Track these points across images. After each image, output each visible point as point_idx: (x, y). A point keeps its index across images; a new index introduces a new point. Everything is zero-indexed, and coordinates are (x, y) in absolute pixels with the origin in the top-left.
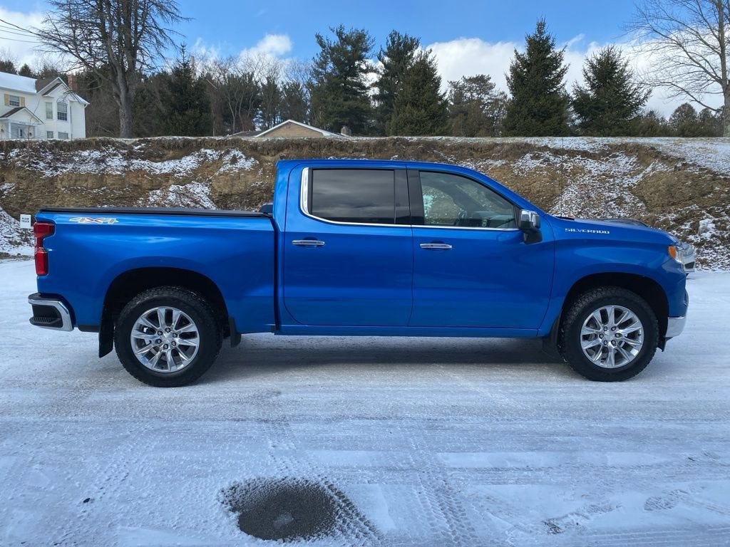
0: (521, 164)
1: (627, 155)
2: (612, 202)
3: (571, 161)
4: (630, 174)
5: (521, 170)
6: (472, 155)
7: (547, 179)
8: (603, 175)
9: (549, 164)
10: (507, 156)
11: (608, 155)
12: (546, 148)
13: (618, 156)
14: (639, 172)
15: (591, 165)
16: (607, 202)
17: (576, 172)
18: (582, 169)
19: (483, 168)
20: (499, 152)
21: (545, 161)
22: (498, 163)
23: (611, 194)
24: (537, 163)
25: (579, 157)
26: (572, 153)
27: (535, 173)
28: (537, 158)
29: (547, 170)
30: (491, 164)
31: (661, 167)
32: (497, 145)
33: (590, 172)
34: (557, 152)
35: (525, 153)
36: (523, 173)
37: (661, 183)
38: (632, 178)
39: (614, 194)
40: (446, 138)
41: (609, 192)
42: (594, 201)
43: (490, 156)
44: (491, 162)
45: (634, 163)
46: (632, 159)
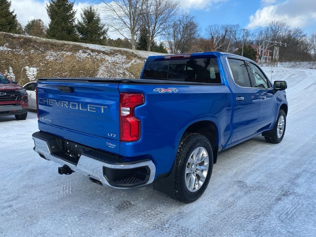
0: (78, 55)
1: (121, 55)
2: (121, 75)
3: (99, 55)
4: (125, 63)
5: (79, 58)
6: (53, 48)
7: (92, 63)
8: (114, 62)
9: (91, 56)
10: (71, 50)
11: (114, 54)
12: (88, 48)
13: (118, 55)
14: (129, 63)
15: (107, 58)
16: (119, 74)
17: (102, 60)
18: (104, 59)
19: (61, 55)
20: (68, 48)
21: (89, 54)
22: (69, 53)
23: (120, 71)
24: (85, 55)
25: (102, 54)
26: (99, 52)
27: (86, 60)
28: (85, 52)
29: (91, 59)
30: (65, 54)
31: (138, 61)
32: (65, 44)
33: (108, 61)
34: (93, 51)
35: (79, 50)
36: (80, 59)
37: (140, 67)
38: (126, 64)
39: (121, 71)
40: (36, 37)
41: (119, 70)
42: (113, 74)
43: (63, 50)
44: (64, 53)
45: (125, 58)
46: (124, 57)
